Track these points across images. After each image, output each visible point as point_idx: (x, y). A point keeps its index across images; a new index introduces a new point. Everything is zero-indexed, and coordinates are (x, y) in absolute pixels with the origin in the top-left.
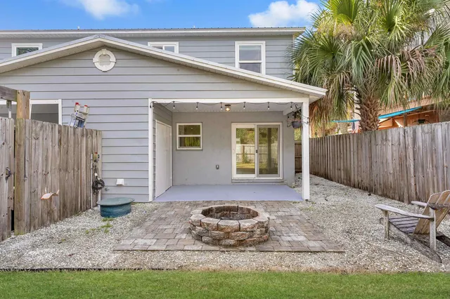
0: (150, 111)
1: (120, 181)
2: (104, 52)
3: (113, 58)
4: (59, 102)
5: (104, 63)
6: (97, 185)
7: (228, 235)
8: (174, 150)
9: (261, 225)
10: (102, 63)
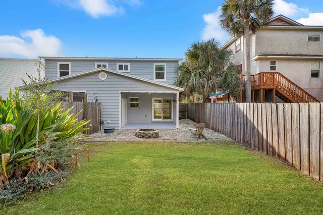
0: (120, 95)
1: (109, 121)
2: (103, 73)
3: (106, 75)
4: (85, 91)
5: (103, 77)
6: (101, 123)
7: (146, 135)
8: (128, 109)
9: (155, 133)
10: (102, 77)
